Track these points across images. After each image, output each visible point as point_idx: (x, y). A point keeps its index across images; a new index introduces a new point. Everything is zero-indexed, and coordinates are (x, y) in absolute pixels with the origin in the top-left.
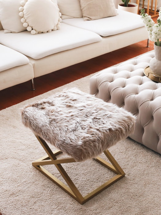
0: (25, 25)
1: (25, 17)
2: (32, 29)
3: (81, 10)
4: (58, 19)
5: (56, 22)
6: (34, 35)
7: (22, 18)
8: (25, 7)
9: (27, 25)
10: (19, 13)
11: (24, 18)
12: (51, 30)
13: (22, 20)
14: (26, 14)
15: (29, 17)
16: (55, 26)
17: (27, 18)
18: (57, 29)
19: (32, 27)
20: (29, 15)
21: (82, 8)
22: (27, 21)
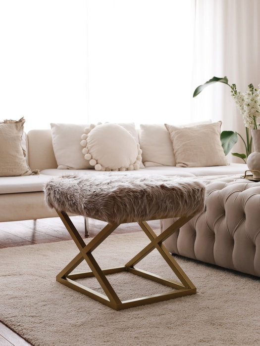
0: (87, 156)
1: (89, 146)
2: (97, 163)
3: (174, 155)
4: (136, 157)
5: (134, 160)
6: (99, 171)
7: (85, 148)
8: (89, 134)
9: (91, 157)
10: (81, 141)
11: (87, 148)
12: (125, 169)
13: (84, 150)
14: (89, 142)
15: (93, 146)
16: (130, 165)
17: (91, 147)
18: (134, 170)
19: (97, 161)
20: (93, 144)
21: (175, 151)
22: (91, 151)
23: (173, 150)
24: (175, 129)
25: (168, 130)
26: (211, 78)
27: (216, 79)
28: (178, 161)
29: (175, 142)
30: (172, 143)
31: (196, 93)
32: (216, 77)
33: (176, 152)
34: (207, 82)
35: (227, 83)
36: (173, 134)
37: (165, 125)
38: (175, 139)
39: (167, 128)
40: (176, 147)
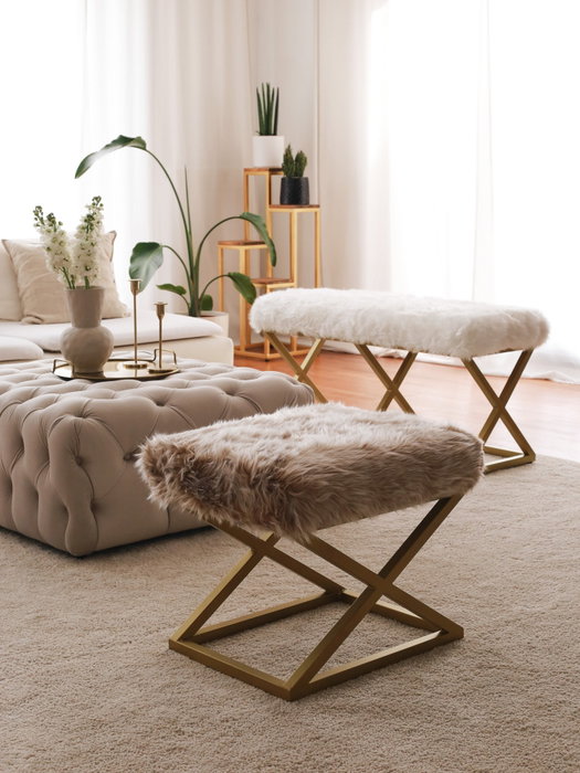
21: (21, 293)
23: (18, 290)
24: (21, 250)
25: (8, 251)
26: (116, 137)
27: (123, 141)
28: (26, 312)
29: (20, 275)
30: (15, 276)
31: (81, 170)
32: (124, 135)
33: (23, 294)
34: (107, 146)
35: (144, 149)
36: (17, 259)
37: (4, 241)
38: (20, 269)
39: (6, 248)
40: (23, 286)
